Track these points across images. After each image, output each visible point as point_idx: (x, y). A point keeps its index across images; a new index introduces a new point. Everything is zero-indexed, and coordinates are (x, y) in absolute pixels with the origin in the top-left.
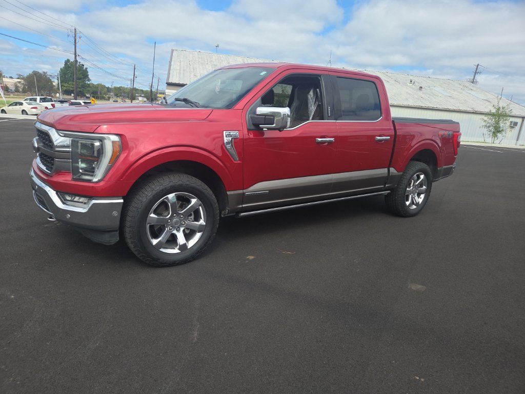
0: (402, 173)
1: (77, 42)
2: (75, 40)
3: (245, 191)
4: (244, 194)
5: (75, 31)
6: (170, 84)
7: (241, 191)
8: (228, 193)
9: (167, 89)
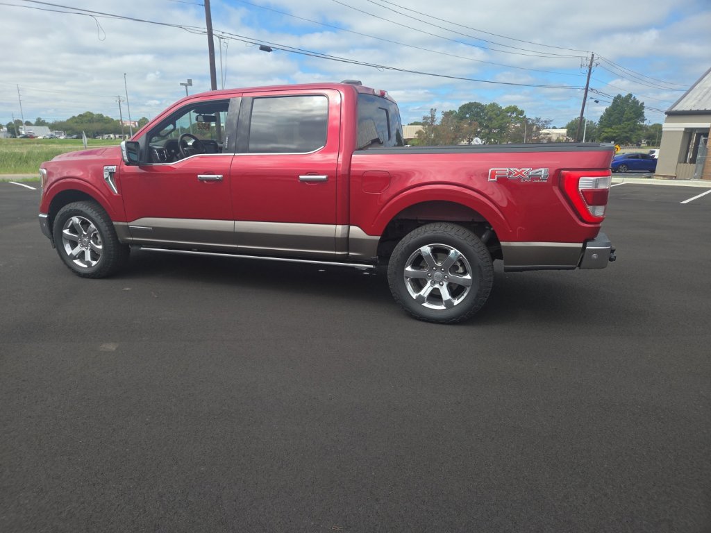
0: (379, 237)
1: (592, 71)
2: (590, 70)
3: (129, 224)
4: (128, 226)
5: (592, 58)
6: (672, 114)
7: (126, 224)
8: (115, 223)
9: (666, 122)
